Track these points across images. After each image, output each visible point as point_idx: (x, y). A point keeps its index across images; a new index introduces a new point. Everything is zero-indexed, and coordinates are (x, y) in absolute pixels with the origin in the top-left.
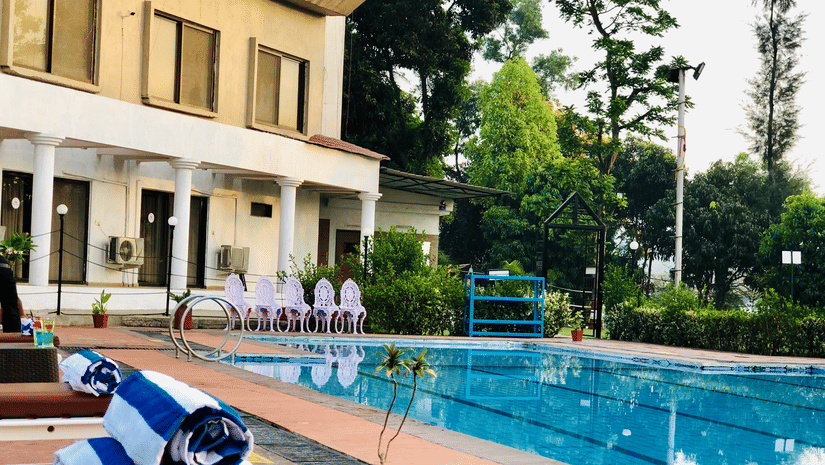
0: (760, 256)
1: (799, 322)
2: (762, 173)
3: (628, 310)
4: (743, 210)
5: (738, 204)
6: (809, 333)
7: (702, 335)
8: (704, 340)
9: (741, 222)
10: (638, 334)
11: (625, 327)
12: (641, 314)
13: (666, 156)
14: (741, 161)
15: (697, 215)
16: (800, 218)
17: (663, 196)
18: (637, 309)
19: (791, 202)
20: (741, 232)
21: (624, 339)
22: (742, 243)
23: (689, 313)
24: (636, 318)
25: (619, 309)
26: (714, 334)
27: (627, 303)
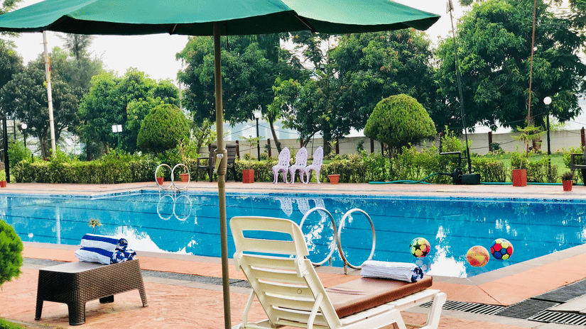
0: (79, 115)
1: (127, 165)
2: (71, 59)
3: (26, 165)
4: (64, 86)
5: (61, 82)
6: (132, 170)
7: (74, 176)
8: (76, 179)
9: (64, 93)
10: (34, 178)
11: (25, 175)
12: (35, 167)
13: (9, 52)
14: (56, 52)
15: (35, 91)
16: (101, 90)
17: (11, 79)
18: (32, 164)
19: (95, 81)
20: (65, 100)
21: (25, 182)
22: (66, 107)
23: (65, 164)
24: (32, 169)
25: (21, 165)
26: (81, 175)
27: (25, 161)
